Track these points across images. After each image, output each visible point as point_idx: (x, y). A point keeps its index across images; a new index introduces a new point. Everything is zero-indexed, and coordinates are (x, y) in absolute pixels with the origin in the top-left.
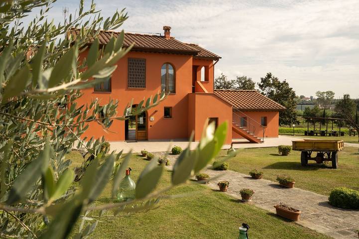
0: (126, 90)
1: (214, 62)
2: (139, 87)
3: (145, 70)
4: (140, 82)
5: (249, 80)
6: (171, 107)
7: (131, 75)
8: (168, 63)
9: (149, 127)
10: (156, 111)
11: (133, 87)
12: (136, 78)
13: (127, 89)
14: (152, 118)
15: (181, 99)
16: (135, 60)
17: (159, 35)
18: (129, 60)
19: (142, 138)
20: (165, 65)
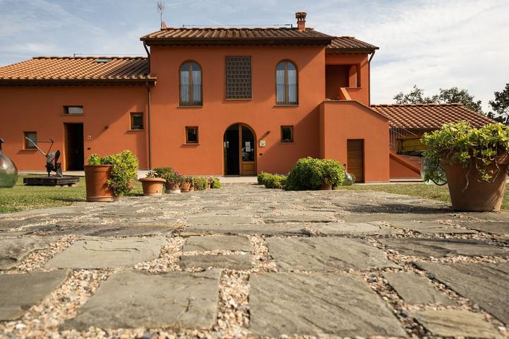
0: (223, 103)
1: (369, 56)
2: (242, 97)
3: (250, 72)
4: (244, 91)
5: (462, 93)
6: (292, 126)
7: (230, 81)
8: (286, 61)
9: (258, 156)
10: (268, 133)
11: (234, 97)
12: (237, 85)
13: (225, 101)
14: (263, 143)
15: (307, 114)
16: (236, 60)
17: (290, 27)
18: (227, 58)
19: (248, 173)
20: (283, 64)
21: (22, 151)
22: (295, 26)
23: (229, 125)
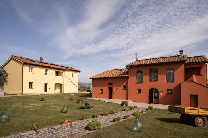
2: (154, 80)
3: (157, 73)
4: (155, 78)
8: (170, 68)
9: (159, 98)
10: (163, 91)
11: (152, 80)
12: (153, 77)
13: (149, 81)
14: (161, 94)
16: (153, 69)
17: (177, 55)
18: (150, 69)
19: (156, 103)
20: (169, 69)
21: (100, 94)
22: (179, 55)
23: (150, 88)
